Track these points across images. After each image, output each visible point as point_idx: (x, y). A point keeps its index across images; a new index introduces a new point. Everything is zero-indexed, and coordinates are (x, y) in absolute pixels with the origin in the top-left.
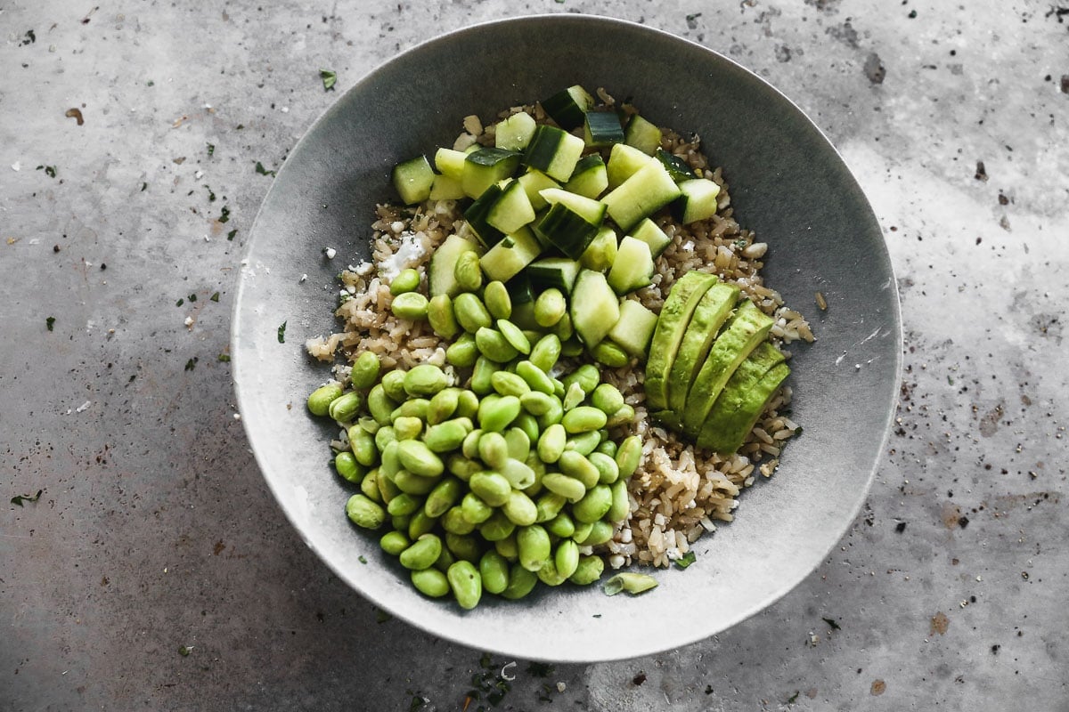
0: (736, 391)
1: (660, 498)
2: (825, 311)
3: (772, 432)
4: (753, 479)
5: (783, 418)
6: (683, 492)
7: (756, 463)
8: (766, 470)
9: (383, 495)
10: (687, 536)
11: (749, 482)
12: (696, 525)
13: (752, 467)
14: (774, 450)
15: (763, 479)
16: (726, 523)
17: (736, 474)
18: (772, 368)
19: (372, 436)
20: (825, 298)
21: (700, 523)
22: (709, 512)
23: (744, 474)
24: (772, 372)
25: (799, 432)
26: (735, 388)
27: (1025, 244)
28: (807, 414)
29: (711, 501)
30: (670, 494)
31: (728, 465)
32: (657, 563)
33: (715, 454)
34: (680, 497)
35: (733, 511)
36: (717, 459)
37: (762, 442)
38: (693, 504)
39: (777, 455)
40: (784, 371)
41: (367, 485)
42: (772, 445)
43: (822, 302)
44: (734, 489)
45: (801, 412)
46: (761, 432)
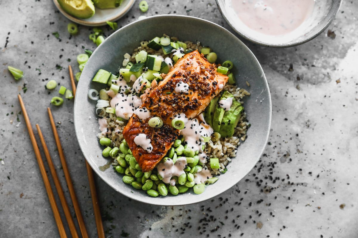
0: (226, 118)
1: (212, 155)
2: (250, 86)
3: (242, 127)
4: (240, 142)
5: (244, 122)
6: (218, 151)
7: (239, 138)
8: (242, 139)
9: (133, 174)
10: (224, 164)
11: (239, 144)
12: (226, 160)
13: (239, 139)
14: (244, 132)
15: (243, 142)
16: (234, 157)
17: (234, 142)
18: (236, 109)
19: (124, 159)
20: (248, 83)
21: (226, 159)
22: (228, 155)
23: (236, 142)
24: (236, 110)
25: (250, 125)
26: (226, 117)
27: (305, 95)
28: (251, 119)
29: (228, 151)
30: (215, 152)
31: (231, 141)
32: (217, 174)
33: (226, 138)
34: (218, 153)
35: (236, 153)
36: (227, 139)
37: (240, 131)
38: (223, 154)
39: (245, 134)
40: (241, 109)
41: (127, 172)
42: (243, 131)
43: (248, 84)
44: (234, 147)
45: (250, 119)
46: (239, 128)
